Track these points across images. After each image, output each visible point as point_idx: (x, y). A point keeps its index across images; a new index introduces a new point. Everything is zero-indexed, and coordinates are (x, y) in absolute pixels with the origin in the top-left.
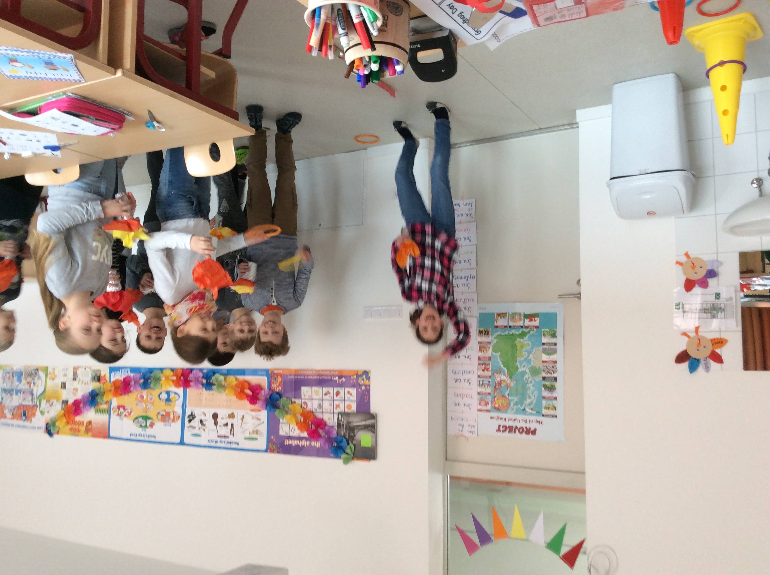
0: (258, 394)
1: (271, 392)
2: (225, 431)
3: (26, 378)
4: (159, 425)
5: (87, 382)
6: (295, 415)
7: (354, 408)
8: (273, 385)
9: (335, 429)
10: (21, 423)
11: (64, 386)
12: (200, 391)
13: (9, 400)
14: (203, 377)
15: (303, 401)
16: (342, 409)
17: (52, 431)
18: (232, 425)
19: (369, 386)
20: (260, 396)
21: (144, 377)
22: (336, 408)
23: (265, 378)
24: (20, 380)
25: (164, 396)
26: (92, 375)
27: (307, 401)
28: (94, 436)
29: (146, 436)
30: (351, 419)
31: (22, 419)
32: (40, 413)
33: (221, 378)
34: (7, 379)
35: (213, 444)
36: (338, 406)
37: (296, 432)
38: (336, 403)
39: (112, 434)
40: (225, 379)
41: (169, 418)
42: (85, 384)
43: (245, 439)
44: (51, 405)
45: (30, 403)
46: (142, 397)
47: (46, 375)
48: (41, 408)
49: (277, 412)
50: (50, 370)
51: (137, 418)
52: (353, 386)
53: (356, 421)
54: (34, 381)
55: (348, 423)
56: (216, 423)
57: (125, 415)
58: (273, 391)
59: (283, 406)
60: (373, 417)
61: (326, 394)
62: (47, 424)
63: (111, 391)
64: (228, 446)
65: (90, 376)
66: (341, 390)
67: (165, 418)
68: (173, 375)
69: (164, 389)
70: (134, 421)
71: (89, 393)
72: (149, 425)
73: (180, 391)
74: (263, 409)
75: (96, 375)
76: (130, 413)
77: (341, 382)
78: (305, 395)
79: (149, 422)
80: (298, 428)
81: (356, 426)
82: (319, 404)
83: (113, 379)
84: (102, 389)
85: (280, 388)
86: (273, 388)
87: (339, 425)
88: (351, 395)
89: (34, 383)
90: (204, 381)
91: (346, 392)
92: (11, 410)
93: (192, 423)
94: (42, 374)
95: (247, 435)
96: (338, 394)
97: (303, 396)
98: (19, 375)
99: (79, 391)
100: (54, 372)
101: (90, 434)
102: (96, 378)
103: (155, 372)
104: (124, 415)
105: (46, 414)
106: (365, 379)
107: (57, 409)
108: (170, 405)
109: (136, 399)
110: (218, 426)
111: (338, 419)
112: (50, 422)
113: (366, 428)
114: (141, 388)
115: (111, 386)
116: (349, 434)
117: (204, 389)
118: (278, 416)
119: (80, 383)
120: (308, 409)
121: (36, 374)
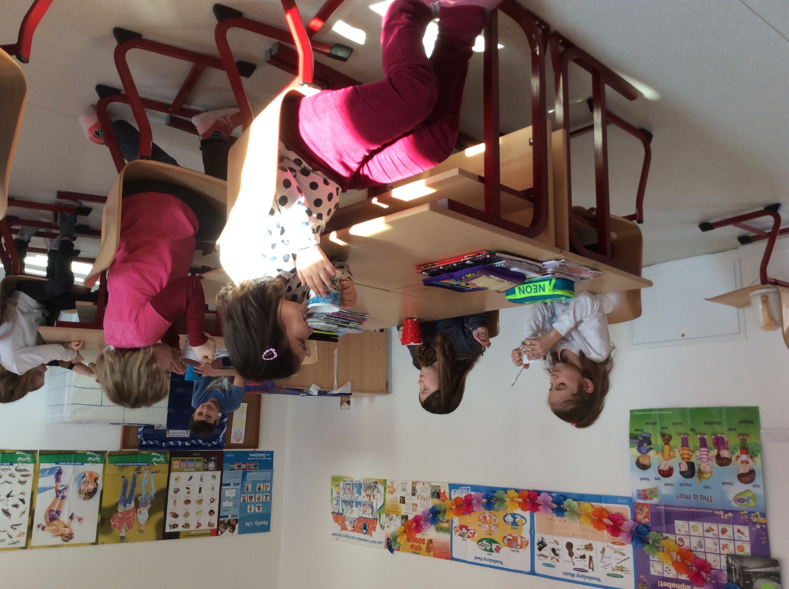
0: (621, 524)
1: (636, 523)
2: (583, 564)
3: (365, 491)
4: (505, 550)
5: (426, 499)
6: (669, 552)
7: (747, 550)
8: (638, 516)
9: (725, 575)
10: (362, 536)
11: (403, 500)
12: (550, 516)
13: (349, 512)
14: (553, 502)
15: (678, 537)
16: (731, 549)
17: (393, 548)
18: (591, 558)
19: (766, 524)
20: (622, 528)
21: (486, 497)
22: (723, 549)
23: (628, 507)
24: (360, 494)
25: (510, 519)
26: (431, 490)
27: (682, 537)
28: (435, 556)
29: (492, 560)
30: (745, 564)
31: (362, 532)
32: (380, 526)
33: (575, 503)
34: (347, 490)
35: (569, 577)
36: (725, 546)
37: (672, 573)
38: (723, 542)
39: (455, 555)
40: (579, 504)
41: (517, 545)
42: (424, 500)
43: (608, 575)
44: (391, 520)
45: (371, 517)
46: (485, 518)
47: (385, 489)
48: (381, 523)
49: (646, 548)
50: (388, 483)
51: (481, 541)
52: (744, 524)
53: (753, 567)
54: (373, 493)
55: (742, 568)
56: (571, 554)
57: (469, 537)
58: (640, 523)
59: (654, 541)
60: (776, 563)
61: (708, 531)
62: (388, 539)
63: (451, 509)
64: (587, 581)
65: (429, 492)
66: (729, 528)
67: (512, 543)
68: (518, 497)
69: (509, 512)
70: (478, 543)
71: (430, 510)
72: (495, 549)
73: (527, 514)
74: (629, 544)
75: (435, 491)
76: (473, 536)
77: (728, 517)
78: (680, 530)
79: (494, 546)
80: (675, 569)
81: (753, 572)
82: (699, 541)
83: (453, 497)
84: (443, 506)
85: (648, 521)
86: (639, 519)
87: (729, 570)
88: (742, 534)
89: (374, 496)
90: (555, 506)
91: (736, 531)
92: (351, 523)
93: (543, 552)
94: (380, 487)
95: (610, 572)
96: (724, 531)
97: (677, 532)
98: (359, 486)
99: (419, 507)
100: (392, 486)
101: (432, 553)
102: (435, 495)
103: (498, 491)
104: (467, 536)
105: (386, 528)
106: (759, 517)
107: (396, 525)
108: (517, 529)
109: (479, 520)
110: (573, 557)
111: (727, 562)
112: (391, 538)
113: (767, 576)
114: (485, 508)
115: (453, 505)
116: (744, 582)
117: (555, 515)
118: (647, 553)
119: (419, 499)
120: (684, 546)
121: (375, 486)
